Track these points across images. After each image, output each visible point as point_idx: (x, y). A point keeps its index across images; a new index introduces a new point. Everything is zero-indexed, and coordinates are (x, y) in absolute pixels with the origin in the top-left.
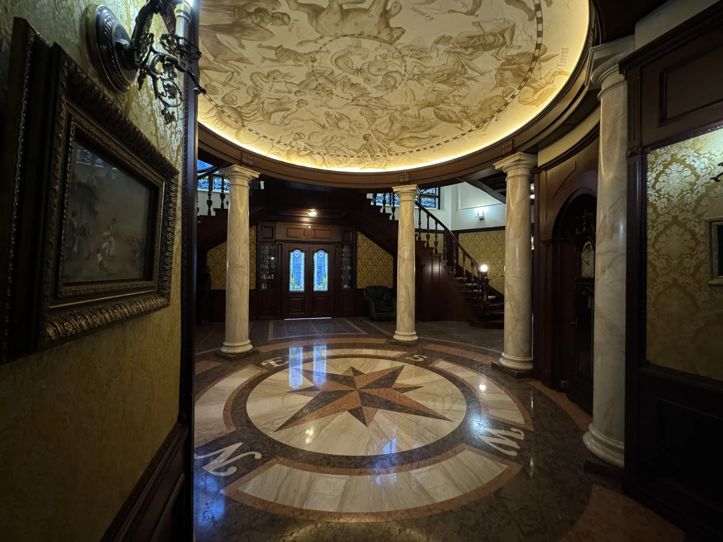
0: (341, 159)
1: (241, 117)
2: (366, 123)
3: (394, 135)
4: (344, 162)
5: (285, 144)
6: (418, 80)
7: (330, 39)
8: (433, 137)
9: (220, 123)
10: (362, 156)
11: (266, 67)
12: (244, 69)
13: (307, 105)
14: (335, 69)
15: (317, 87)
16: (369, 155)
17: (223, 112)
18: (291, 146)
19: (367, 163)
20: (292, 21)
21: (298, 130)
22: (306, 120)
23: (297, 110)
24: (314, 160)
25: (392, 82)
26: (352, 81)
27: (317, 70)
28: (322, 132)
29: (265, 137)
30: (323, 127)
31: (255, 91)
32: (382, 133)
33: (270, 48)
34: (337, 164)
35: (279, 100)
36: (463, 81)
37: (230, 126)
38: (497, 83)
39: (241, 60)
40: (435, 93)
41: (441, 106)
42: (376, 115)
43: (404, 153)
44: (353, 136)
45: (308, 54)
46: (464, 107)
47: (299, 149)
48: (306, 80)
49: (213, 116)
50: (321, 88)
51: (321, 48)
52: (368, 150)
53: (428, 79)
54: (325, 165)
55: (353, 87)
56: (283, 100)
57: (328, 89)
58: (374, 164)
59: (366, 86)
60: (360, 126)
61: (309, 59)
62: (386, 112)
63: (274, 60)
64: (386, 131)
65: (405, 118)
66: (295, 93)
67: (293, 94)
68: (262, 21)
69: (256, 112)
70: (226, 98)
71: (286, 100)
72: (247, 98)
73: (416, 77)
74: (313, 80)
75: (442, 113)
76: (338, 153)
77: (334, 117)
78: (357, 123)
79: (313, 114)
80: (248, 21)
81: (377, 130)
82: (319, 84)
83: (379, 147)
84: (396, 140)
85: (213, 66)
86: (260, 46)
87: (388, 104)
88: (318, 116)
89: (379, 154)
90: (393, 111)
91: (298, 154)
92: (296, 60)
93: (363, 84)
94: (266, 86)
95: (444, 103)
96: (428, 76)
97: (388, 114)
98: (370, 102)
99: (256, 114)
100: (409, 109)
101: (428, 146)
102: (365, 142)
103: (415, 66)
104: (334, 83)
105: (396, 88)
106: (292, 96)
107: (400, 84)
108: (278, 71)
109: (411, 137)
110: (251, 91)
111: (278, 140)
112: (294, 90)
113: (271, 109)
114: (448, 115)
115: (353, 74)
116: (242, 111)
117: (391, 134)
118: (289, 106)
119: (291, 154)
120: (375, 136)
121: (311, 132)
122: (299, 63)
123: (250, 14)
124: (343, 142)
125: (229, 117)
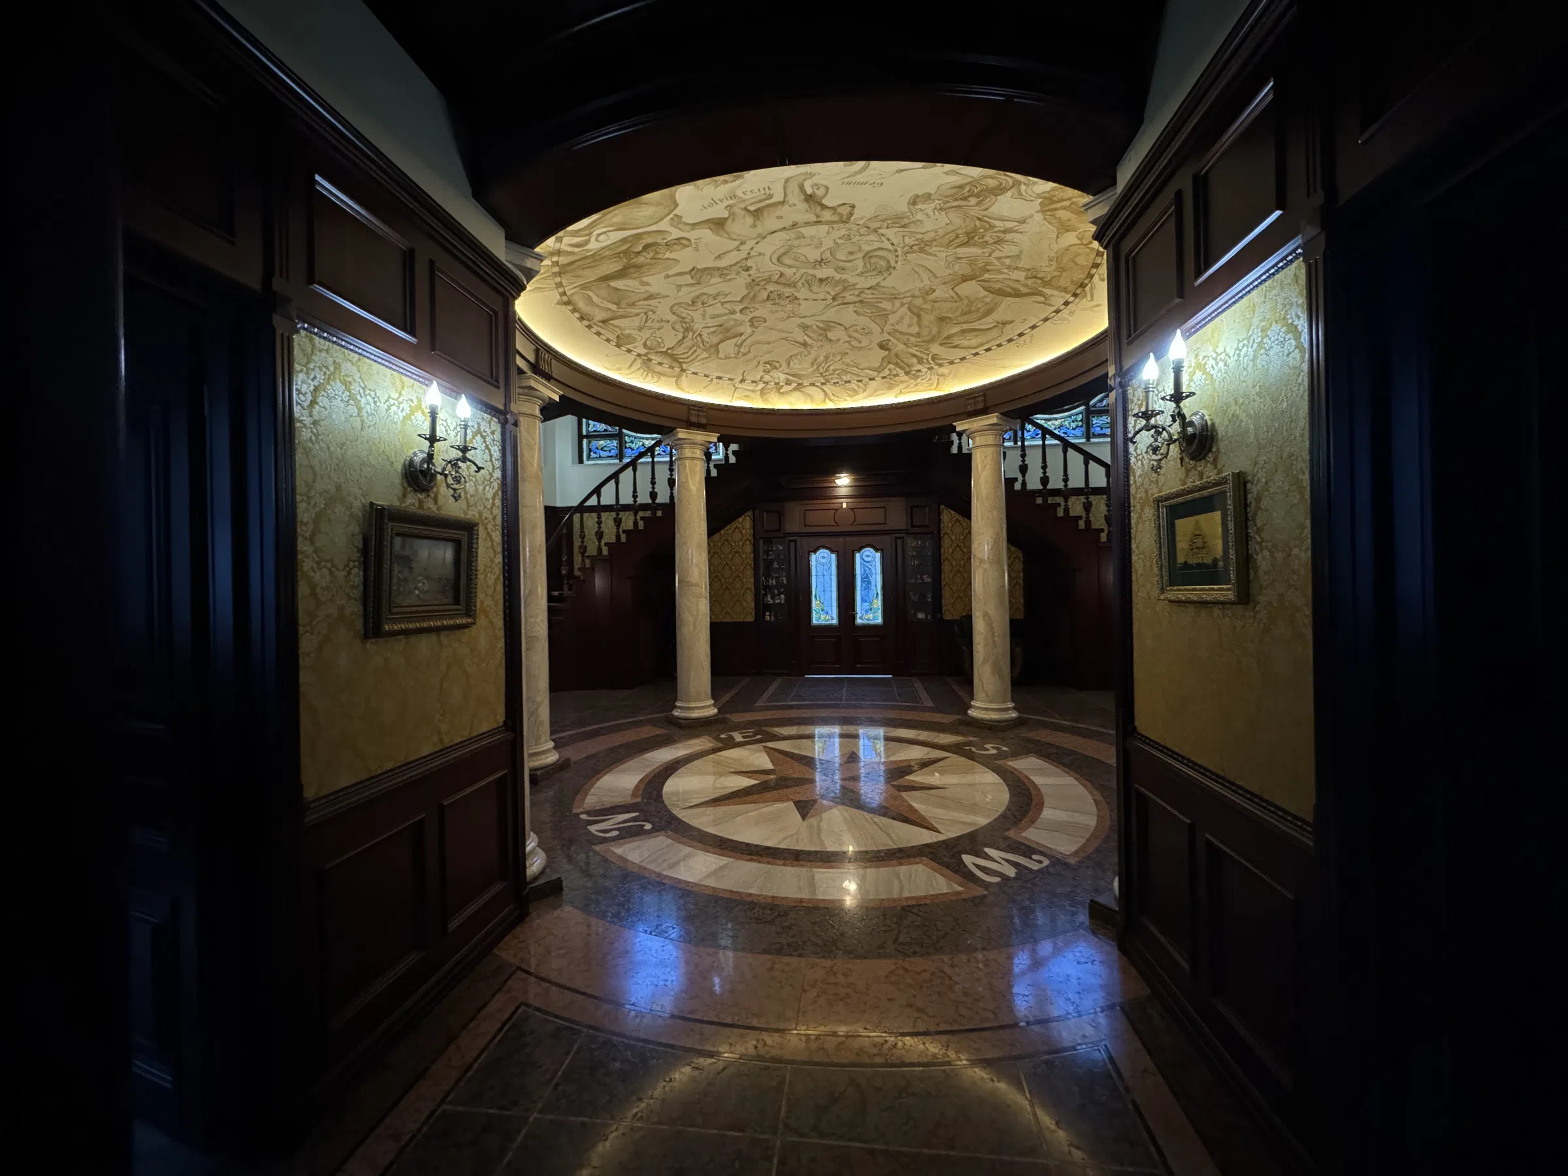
0: (854, 386)
1: (676, 360)
2: (873, 325)
3: (930, 333)
4: (861, 390)
5: (753, 382)
6: (922, 251)
7: (755, 241)
8: (1004, 324)
9: (650, 375)
10: (889, 375)
11: (687, 295)
12: (658, 305)
13: (765, 322)
14: (783, 269)
15: (769, 296)
16: (901, 373)
17: (650, 360)
18: (764, 382)
19: (902, 386)
20: (693, 241)
21: (767, 358)
22: (774, 342)
23: (754, 332)
24: (809, 395)
25: (883, 263)
26: (818, 277)
27: (759, 277)
28: (806, 353)
29: (719, 378)
30: (805, 345)
31: (684, 325)
32: (910, 334)
33: (681, 274)
34: (851, 396)
35: (721, 326)
36: (999, 237)
37: (664, 375)
38: (1058, 228)
39: (651, 297)
40: (963, 261)
41: (986, 276)
42: (885, 310)
43: (963, 359)
44: (860, 348)
45: (735, 265)
46: (1029, 270)
47: (777, 384)
48: (749, 293)
49: (639, 369)
50: (776, 297)
51: (749, 254)
52: (897, 364)
53: (936, 246)
54: (830, 399)
55: (824, 283)
56: (728, 325)
57: (787, 295)
58: (916, 385)
59: (844, 277)
60: (866, 331)
61: (740, 270)
62: (897, 303)
63: (693, 284)
64: (915, 329)
65: (935, 304)
66: (741, 311)
67: (739, 314)
68: (657, 253)
69: (695, 348)
70: (648, 343)
71: (732, 323)
72: (676, 335)
73: (915, 248)
74: (759, 291)
75: (998, 286)
76: (845, 378)
77: (814, 327)
78: (859, 328)
79: (780, 331)
80: (641, 259)
81: (896, 331)
82: (771, 292)
83: (914, 356)
84: (940, 341)
85: (618, 314)
86: (667, 277)
87: (894, 292)
88: (789, 333)
89: (919, 367)
90: (909, 299)
91: (779, 392)
92: (721, 276)
93: (838, 277)
94: (697, 315)
95: (988, 271)
96: (935, 243)
97: (903, 305)
98: (864, 296)
99: (695, 351)
100: (934, 291)
101: (1002, 340)
102: (886, 353)
103: (904, 236)
104: (793, 285)
105: (894, 268)
106: (738, 316)
107: (897, 262)
108: (704, 294)
109: (964, 331)
110: (678, 326)
111: (741, 378)
112: (738, 308)
113: (715, 340)
114: (1009, 287)
115: (814, 267)
116: (675, 352)
117: (925, 332)
118: (740, 329)
119: (766, 393)
120: (898, 340)
121: (788, 356)
122: (728, 278)
123: (639, 253)
124: (847, 360)
125: (660, 364)
